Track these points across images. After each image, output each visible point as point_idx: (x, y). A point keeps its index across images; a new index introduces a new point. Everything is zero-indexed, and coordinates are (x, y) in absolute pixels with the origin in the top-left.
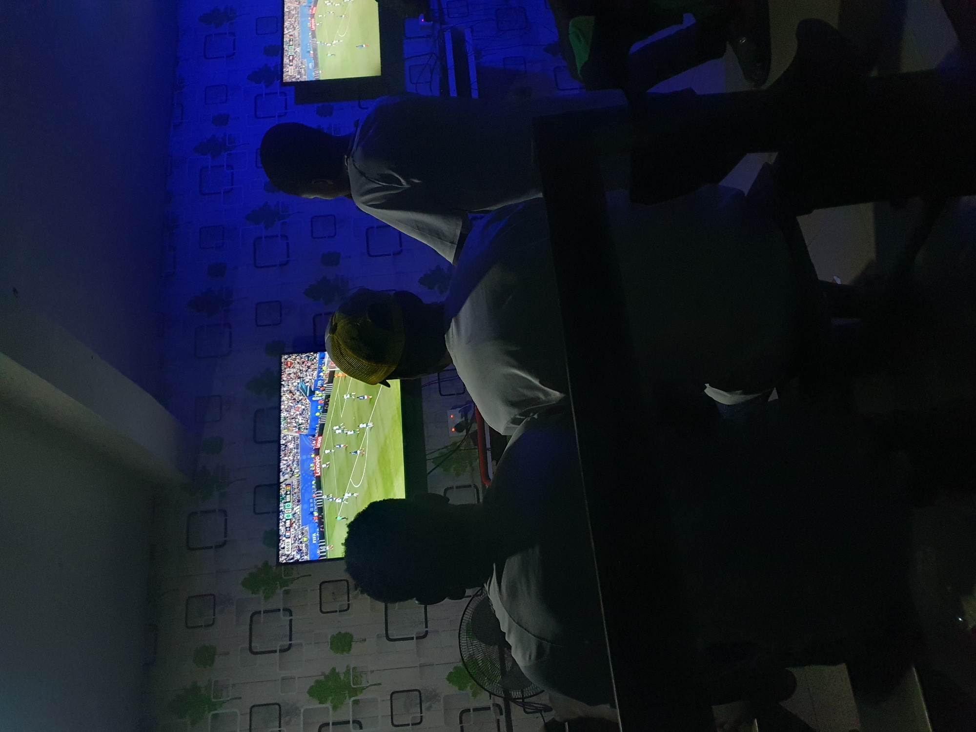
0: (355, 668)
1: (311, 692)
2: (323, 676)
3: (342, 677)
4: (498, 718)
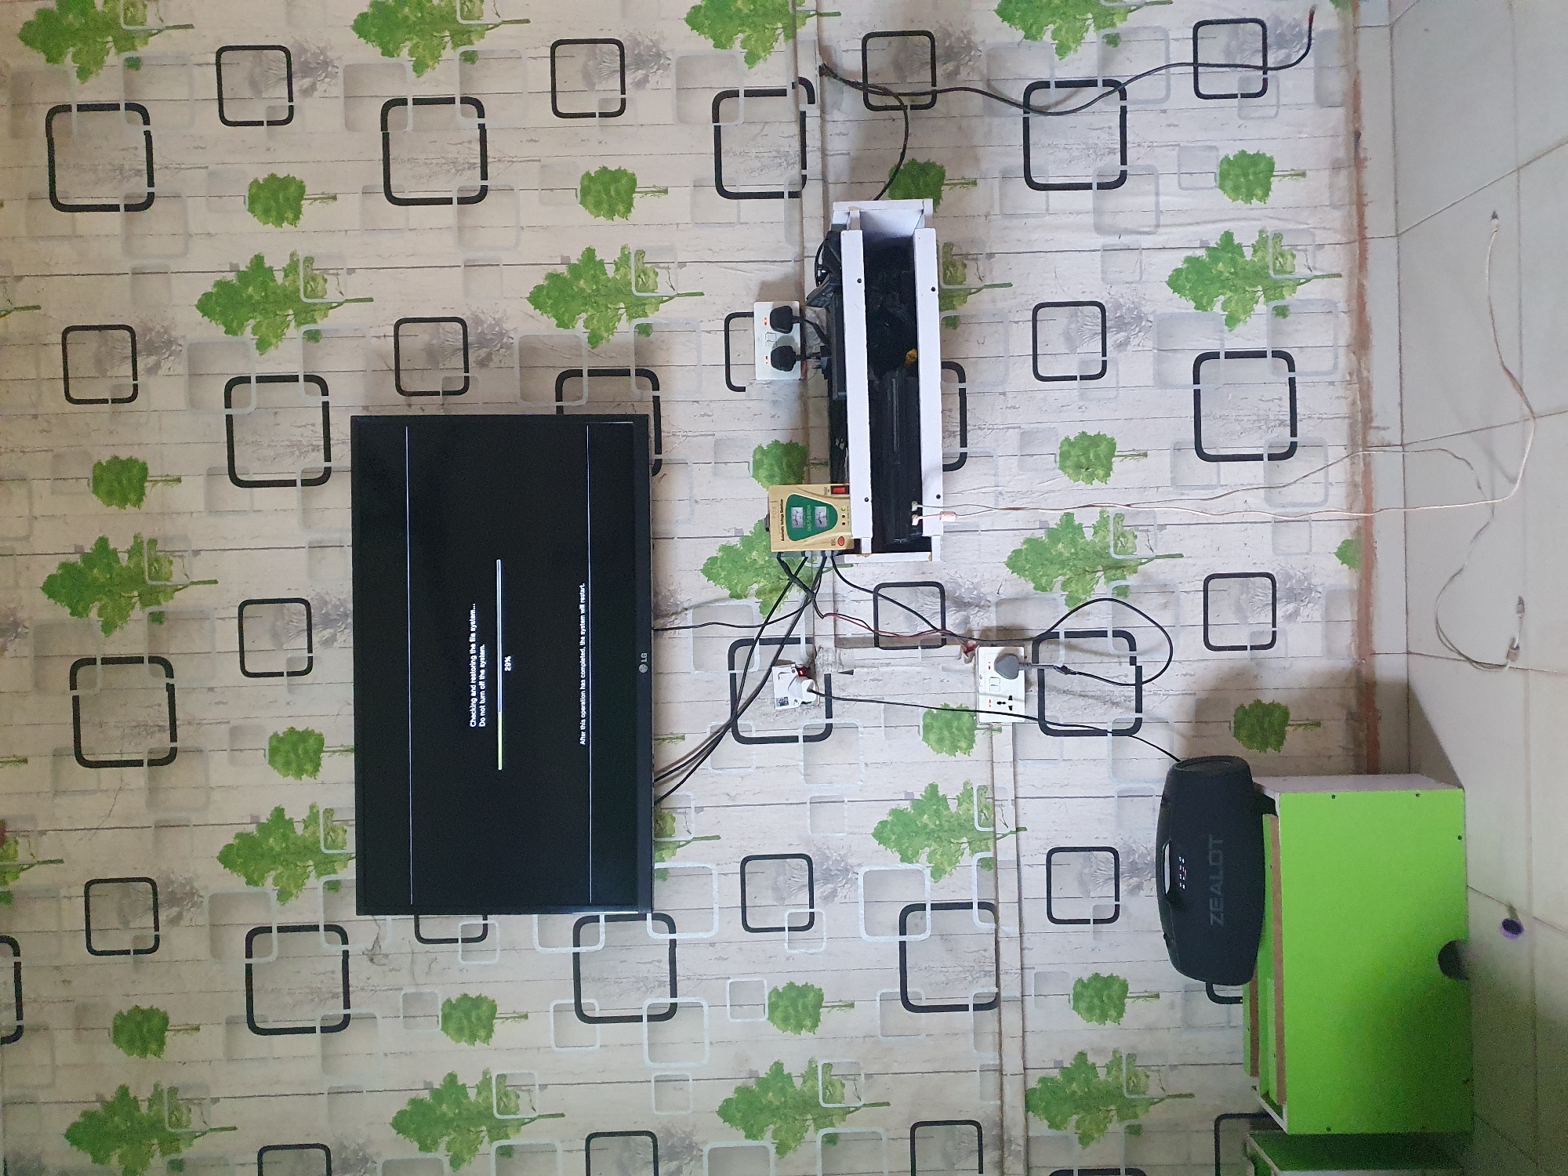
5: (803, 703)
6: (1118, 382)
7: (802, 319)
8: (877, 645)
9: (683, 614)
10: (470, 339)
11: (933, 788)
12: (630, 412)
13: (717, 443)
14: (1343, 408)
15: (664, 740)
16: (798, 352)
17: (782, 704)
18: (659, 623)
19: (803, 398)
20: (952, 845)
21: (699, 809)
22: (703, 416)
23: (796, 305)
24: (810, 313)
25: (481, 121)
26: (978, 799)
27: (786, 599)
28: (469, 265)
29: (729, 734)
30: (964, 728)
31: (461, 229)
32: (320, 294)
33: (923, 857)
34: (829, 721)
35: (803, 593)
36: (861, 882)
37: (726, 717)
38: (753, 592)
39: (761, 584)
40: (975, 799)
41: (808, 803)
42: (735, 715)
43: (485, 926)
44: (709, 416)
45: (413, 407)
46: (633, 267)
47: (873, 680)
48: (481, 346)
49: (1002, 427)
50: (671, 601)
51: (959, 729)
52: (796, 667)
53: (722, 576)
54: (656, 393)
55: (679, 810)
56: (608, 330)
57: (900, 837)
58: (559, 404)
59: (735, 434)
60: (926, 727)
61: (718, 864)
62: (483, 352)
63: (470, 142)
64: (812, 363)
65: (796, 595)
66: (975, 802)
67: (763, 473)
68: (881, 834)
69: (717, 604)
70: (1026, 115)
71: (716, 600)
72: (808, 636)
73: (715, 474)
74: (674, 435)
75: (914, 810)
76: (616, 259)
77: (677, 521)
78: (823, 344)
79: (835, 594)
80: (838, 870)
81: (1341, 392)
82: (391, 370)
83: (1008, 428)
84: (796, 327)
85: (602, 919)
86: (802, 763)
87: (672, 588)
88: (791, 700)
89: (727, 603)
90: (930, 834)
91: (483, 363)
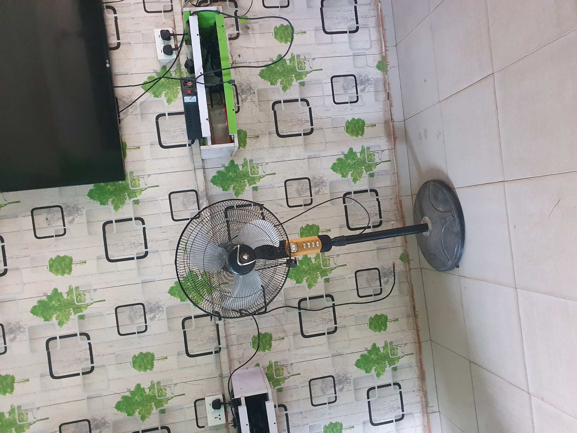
0: (77, 288)
1: (34, 311)
2: (45, 297)
3: (65, 296)
4: (217, 323)
10: (92, 427)
14: (418, 399)
25: (89, 341)
28: (89, 398)
31: (84, 385)
32: (25, 420)
46: (156, 389)
49: (302, 425)
56: (148, 414)
63: (85, 350)
70: (300, 311)
76: (149, 387)
81: (417, 394)
84: (222, 406)
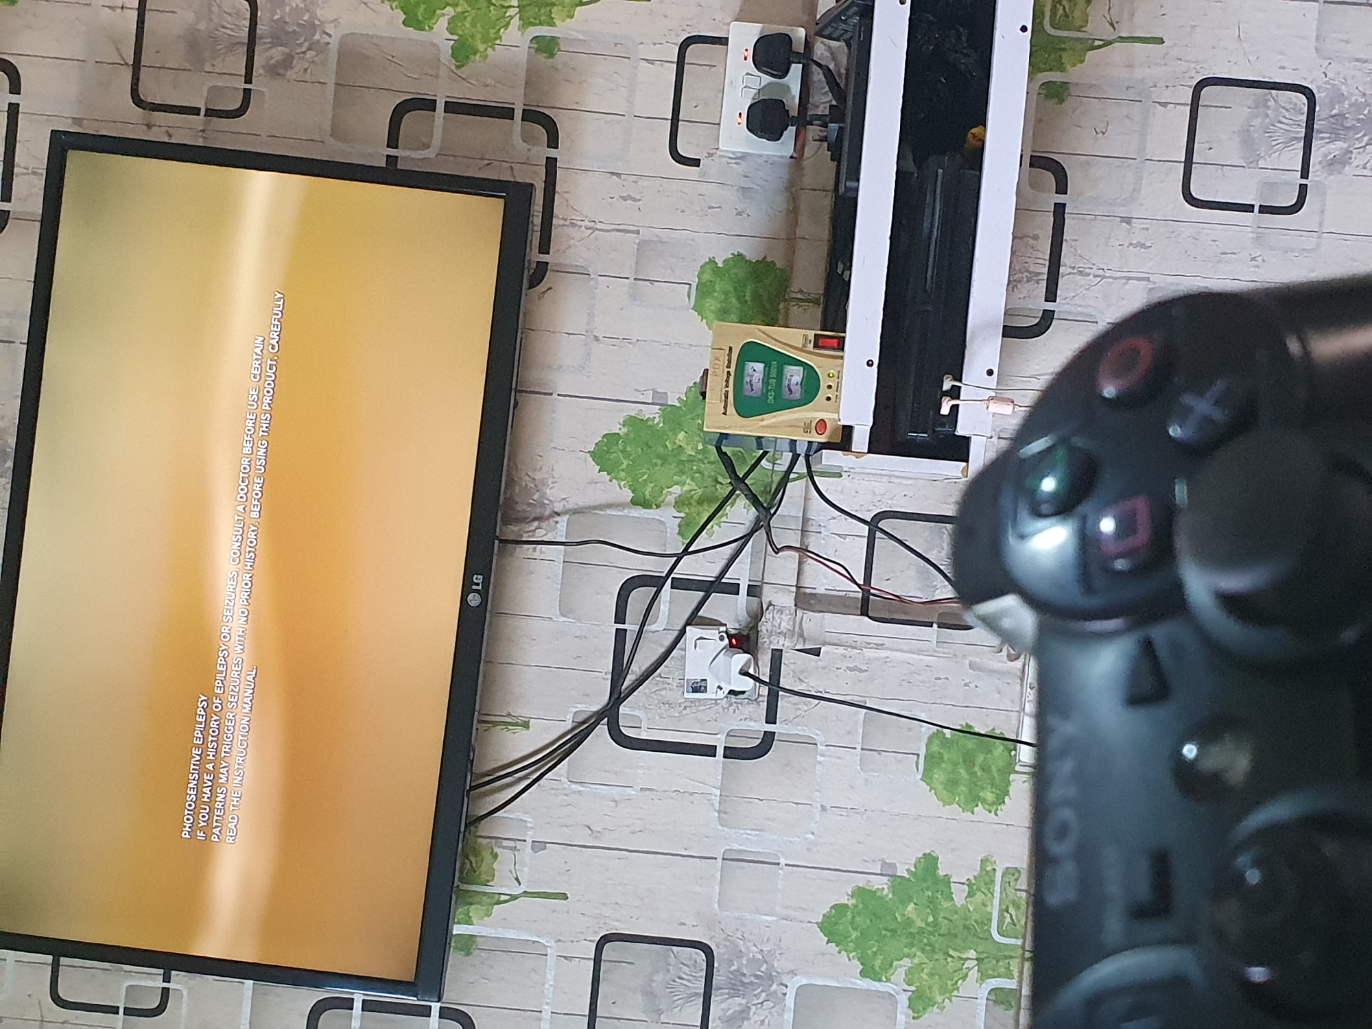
5: (731, 692)
6: (1321, 225)
7: (807, 58)
8: (864, 612)
9: (551, 521)
10: (261, 28)
11: (929, 862)
12: (506, 177)
13: (642, 246)
15: (495, 724)
16: (794, 112)
17: (695, 690)
18: (512, 531)
19: (793, 190)
20: (950, 959)
21: (539, 846)
22: (625, 199)
23: (801, 32)
24: (821, 49)
26: (1003, 890)
27: (724, 519)
29: (602, 729)
30: (994, 769)
33: (899, 974)
34: (770, 728)
35: (753, 512)
36: (790, 1001)
37: (601, 699)
38: (671, 499)
39: (686, 488)
40: (997, 888)
41: (719, 859)
42: (617, 697)
43: (166, 992)
44: (635, 200)
45: (154, 129)
47: (851, 670)
48: (277, 41)
49: (1119, 274)
50: (535, 497)
51: (986, 769)
52: (727, 632)
53: (624, 466)
54: (553, 153)
55: (506, 843)
56: (485, 40)
57: (864, 935)
58: (392, 152)
59: (674, 234)
60: (929, 757)
61: (559, 940)
62: (278, 53)
64: (814, 131)
65: (741, 513)
66: (997, 894)
67: (712, 304)
68: (832, 926)
69: (609, 512)
71: (610, 506)
72: (751, 583)
73: (633, 297)
74: (573, 225)
75: (893, 893)
77: (560, 367)
78: (834, 103)
79: (805, 520)
80: (756, 976)
82: (127, 64)
83: (1129, 278)
84: (796, 69)
85: (358, 1005)
86: (718, 793)
87: (538, 476)
88: (712, 686)
89: (626, 511)
90: (914, 938)
91: (276, 71)
